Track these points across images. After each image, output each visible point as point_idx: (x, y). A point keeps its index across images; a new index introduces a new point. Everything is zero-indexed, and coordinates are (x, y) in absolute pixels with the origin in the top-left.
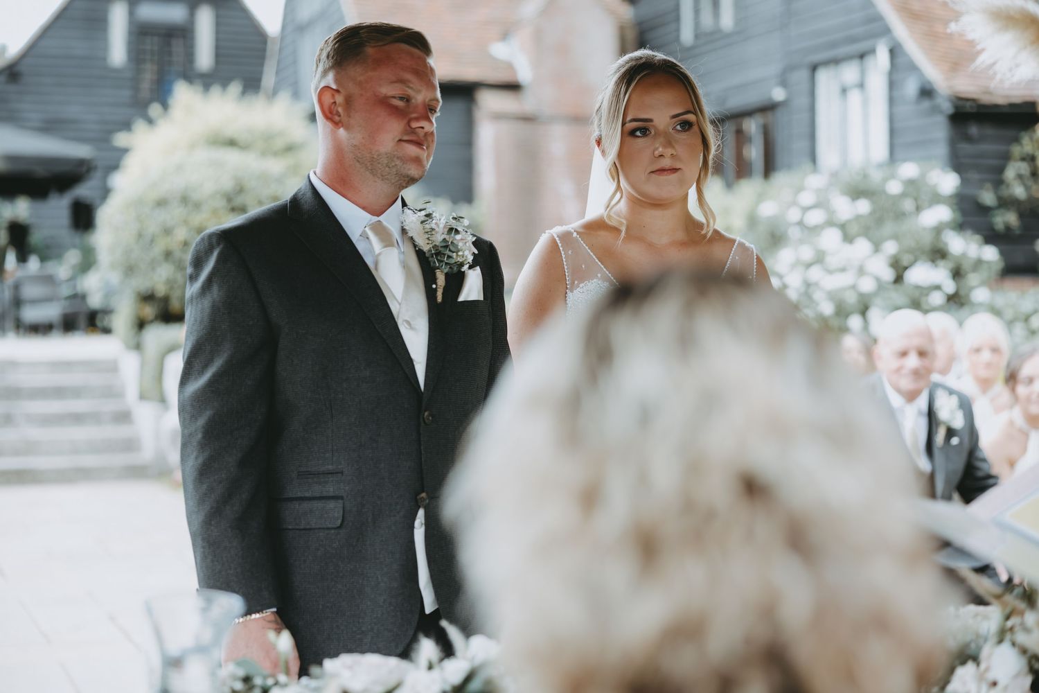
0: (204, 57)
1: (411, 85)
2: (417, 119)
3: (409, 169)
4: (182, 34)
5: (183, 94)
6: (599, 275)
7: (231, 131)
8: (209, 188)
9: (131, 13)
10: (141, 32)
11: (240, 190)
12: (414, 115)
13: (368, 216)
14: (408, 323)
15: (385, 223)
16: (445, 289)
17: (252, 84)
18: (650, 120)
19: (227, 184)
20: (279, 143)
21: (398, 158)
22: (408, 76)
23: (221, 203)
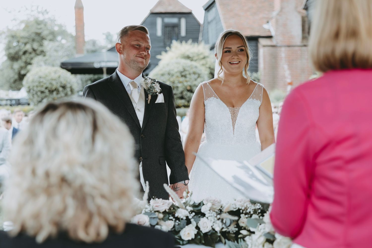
0: (183, 33)
1: (140, 41)
2: (142, 51)
3: (139, 65)
4: (176, 26)
5: (175, 43)
6: (214, 96)
7: (188, 53)
8: (176, 70)
9: (163, 21)
10: (166, 26)
11: (185, 70)
12: (141, 50)
13: (130, 80)
14: (139, 110)
15: (135, 82)
16: (151, 100)
17: (196, 40)
18: (231, 48)
19: (181, 69)
20: (202, 56)
21: (136, 61)
22: (139, 39)
23: (179, 74)
